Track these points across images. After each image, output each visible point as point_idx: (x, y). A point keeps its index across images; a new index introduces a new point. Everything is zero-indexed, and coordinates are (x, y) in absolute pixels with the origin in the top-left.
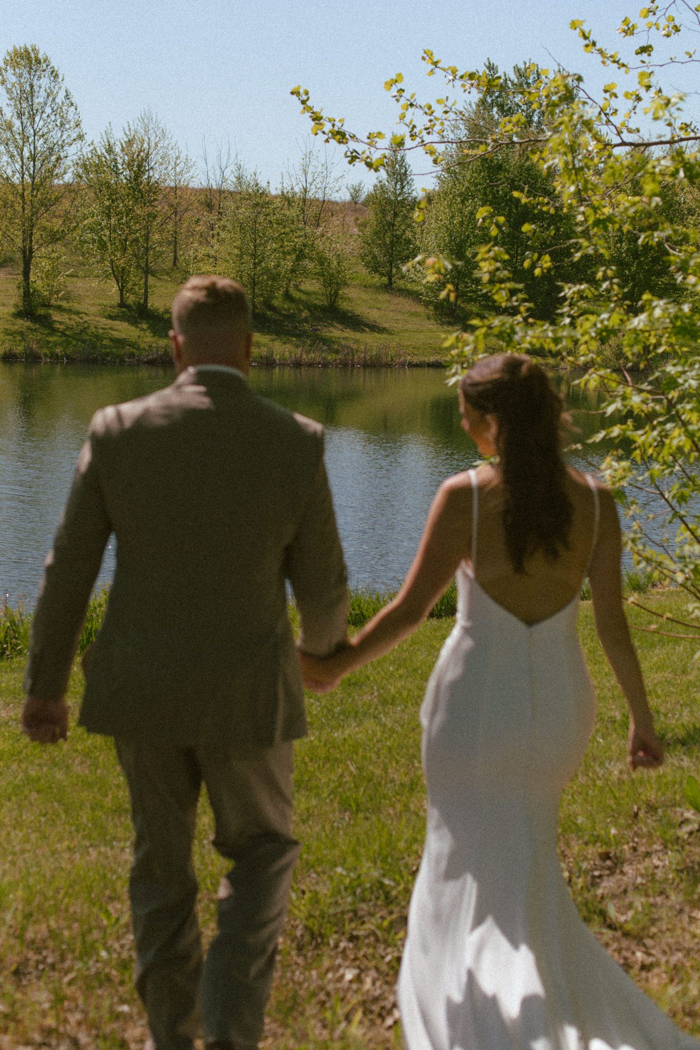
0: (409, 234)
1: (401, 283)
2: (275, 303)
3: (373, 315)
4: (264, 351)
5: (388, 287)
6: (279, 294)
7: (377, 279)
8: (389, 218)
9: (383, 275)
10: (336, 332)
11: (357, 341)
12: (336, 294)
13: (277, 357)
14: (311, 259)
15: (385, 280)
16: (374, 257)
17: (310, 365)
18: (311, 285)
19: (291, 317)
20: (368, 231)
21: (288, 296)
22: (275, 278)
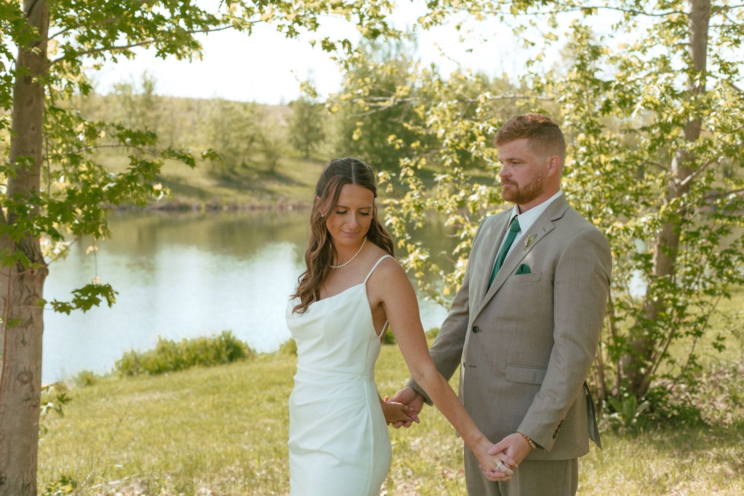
0: (318, 125)
1: (314, 156)
2: (238, 169)
3: (298, 176)
4: (231, 200)
5: (306, 158)
6: (239, 163)
7: (299, 153)
8: (306, 115)
9: (302, 150)
10: (275, 186)
11: (288, 192)
12: (274, 164)
13: (239, 204)
14: (258, 142)
15: (304, 154)
16: (297, 140)
17: (261, 208)
18: (259, 158)
19: (247, 179)
20: (293, 123)
21: (244, 166)
22: (236, 154)
